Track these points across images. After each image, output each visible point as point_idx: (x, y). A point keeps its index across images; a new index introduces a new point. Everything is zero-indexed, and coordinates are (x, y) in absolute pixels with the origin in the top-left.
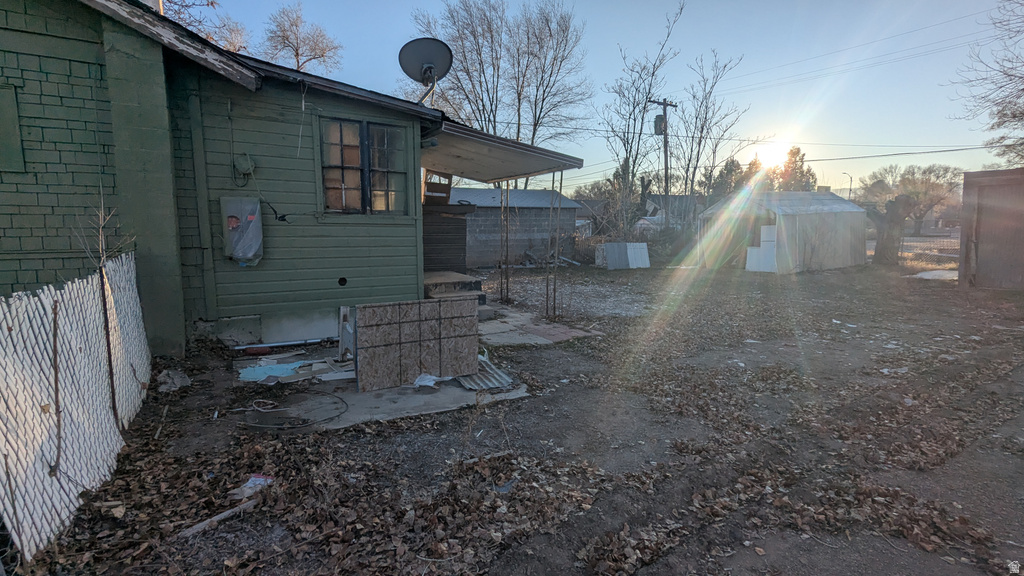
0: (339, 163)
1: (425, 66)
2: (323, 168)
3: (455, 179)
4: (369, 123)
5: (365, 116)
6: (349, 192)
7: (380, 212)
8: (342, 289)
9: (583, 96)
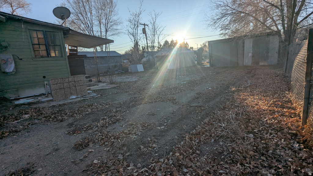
0: (37, 43)
1: (62, 15)
2: (32, 44)
3: (78, 48)
4: (46, 31)
5: (44, 29)
6: (43, 51)
7: (53, 57)
8: (45, 79)
9: (120, 23)
